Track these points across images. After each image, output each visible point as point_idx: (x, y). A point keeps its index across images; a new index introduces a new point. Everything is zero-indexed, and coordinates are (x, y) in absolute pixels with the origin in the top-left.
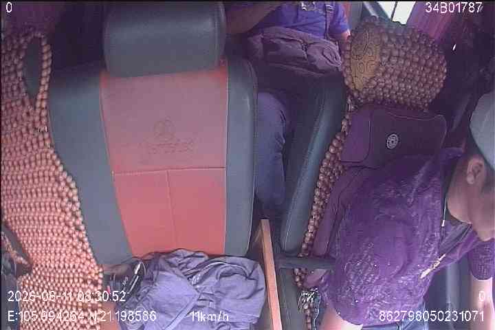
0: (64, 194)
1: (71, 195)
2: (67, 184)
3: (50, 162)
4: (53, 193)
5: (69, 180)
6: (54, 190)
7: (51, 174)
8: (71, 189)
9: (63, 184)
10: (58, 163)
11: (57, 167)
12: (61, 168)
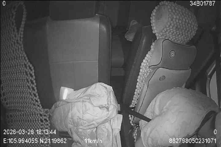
0: (28, 73)
1: (31, 73)
2: (30, 68)
3: (23, 58)
4: (23, 72)
5: (31, 66)
6: (24, 71)
7: (23, 64)
8: (32, 70)
9: (28, 68)
10: (27, 58)
11: (26, 60)
12: (28, 61)
